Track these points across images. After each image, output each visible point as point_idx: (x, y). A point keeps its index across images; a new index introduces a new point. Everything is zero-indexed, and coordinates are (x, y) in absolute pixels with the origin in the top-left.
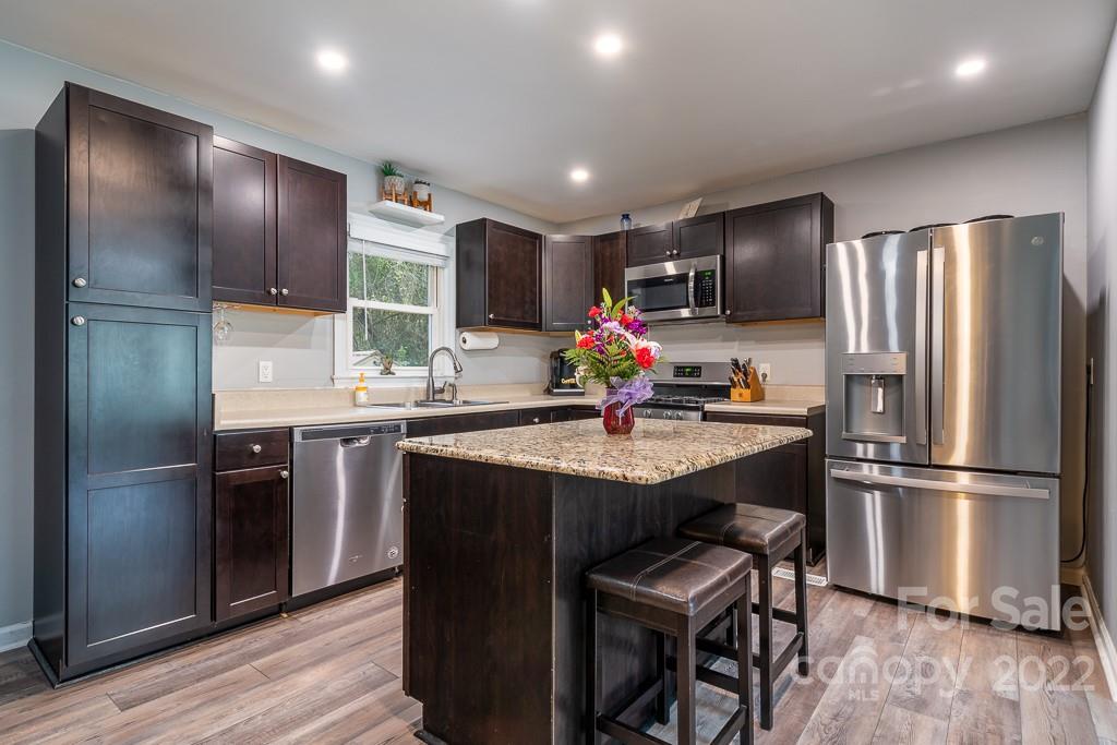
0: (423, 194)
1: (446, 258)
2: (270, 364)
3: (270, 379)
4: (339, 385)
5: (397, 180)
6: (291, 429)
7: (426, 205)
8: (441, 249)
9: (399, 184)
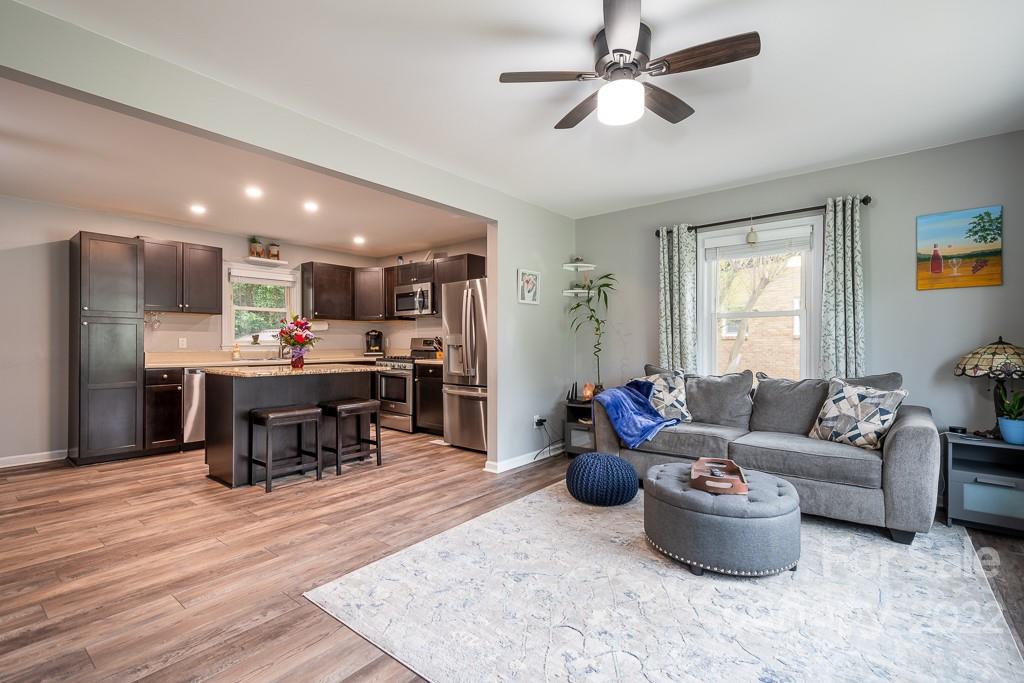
0: (274, 250)
1: (294, 282)
2: (185, 340)
3: (185, 346)
4: (225, 350)
5: (258, 245)
6: (183, 369)
7: (277, 256)
8: (290, 278)
9: (259, 248)
